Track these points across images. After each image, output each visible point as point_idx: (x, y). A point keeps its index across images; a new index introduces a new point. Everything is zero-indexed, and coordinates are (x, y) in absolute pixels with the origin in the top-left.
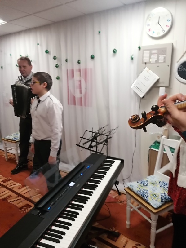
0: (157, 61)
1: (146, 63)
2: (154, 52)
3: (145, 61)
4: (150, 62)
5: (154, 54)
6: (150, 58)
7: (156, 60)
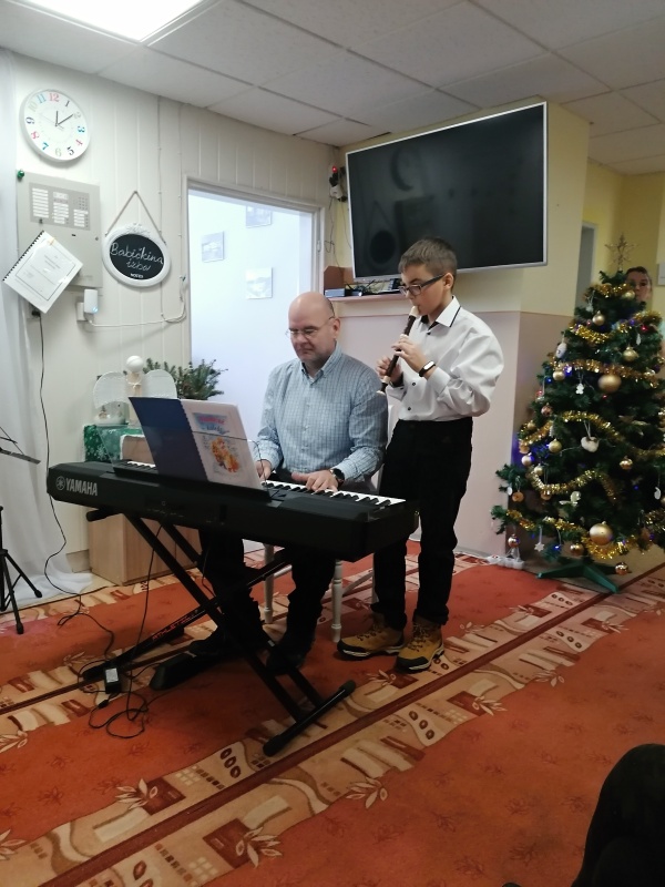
0: (69, 222)
1: (41, 221)
2: (59, 195)
3: (38, 214)
4: (51, 221)
5: (61, 201)
6: (51, 210)
7: (67, 219)
